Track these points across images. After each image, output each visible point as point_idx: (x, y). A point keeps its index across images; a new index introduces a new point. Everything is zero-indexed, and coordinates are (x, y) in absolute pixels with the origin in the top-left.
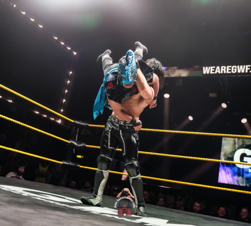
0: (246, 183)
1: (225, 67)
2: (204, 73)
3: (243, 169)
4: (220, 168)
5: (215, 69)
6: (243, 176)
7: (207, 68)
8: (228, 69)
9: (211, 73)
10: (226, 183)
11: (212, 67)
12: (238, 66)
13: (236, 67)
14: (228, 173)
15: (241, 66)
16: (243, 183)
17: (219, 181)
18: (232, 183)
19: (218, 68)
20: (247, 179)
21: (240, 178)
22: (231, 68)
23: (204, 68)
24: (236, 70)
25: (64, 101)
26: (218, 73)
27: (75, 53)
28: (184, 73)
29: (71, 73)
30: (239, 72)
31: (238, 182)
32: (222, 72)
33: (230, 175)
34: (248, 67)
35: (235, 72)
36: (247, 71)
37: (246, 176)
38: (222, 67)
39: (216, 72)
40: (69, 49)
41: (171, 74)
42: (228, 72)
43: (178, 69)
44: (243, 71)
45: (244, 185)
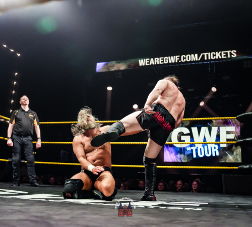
0: (187, 160)
1: (158, 59)
2: (140, 65)
3: (184, 148)
4: (165, 149)
5: (150, 61)
6: (184, 154)
7: (142, 60)
8: (161, 60)
9: (146, 64)
10: (171, 161)
11: (147, 60)
12: (169, 57)
13: (167, 58)
14: (172, 152)
15: (172, 57)
16: (185, 159)
17: (165, 161)
18: (176, 161)
19: (152, 59)
20: (188, 156)
21: (182, 155)
22: (163, 59)
23: (140, 60)
24: (167, 60)
25: (12, 101)
26: (152, 64)
27: (19, 55)
28: (122, 67)
29: (16, 74)
30: (170, 62)
31: (180, 159)
32: (156, 63)
33: (174, 154)
34: (178, 58)
35: (167, 62)
36: (177, 61)
37: (187, 153)
38: (155, 59)
39: (150, 64)
40: (13, 51)
41: (110, 68)
42: (161, 63)
43: (116, 62)
44: (173, 62)
45: (186, 161)
